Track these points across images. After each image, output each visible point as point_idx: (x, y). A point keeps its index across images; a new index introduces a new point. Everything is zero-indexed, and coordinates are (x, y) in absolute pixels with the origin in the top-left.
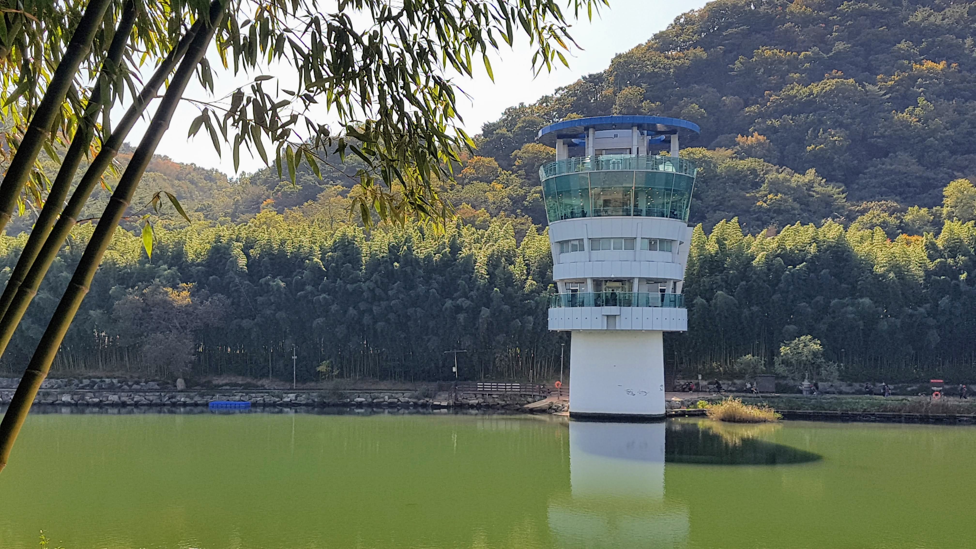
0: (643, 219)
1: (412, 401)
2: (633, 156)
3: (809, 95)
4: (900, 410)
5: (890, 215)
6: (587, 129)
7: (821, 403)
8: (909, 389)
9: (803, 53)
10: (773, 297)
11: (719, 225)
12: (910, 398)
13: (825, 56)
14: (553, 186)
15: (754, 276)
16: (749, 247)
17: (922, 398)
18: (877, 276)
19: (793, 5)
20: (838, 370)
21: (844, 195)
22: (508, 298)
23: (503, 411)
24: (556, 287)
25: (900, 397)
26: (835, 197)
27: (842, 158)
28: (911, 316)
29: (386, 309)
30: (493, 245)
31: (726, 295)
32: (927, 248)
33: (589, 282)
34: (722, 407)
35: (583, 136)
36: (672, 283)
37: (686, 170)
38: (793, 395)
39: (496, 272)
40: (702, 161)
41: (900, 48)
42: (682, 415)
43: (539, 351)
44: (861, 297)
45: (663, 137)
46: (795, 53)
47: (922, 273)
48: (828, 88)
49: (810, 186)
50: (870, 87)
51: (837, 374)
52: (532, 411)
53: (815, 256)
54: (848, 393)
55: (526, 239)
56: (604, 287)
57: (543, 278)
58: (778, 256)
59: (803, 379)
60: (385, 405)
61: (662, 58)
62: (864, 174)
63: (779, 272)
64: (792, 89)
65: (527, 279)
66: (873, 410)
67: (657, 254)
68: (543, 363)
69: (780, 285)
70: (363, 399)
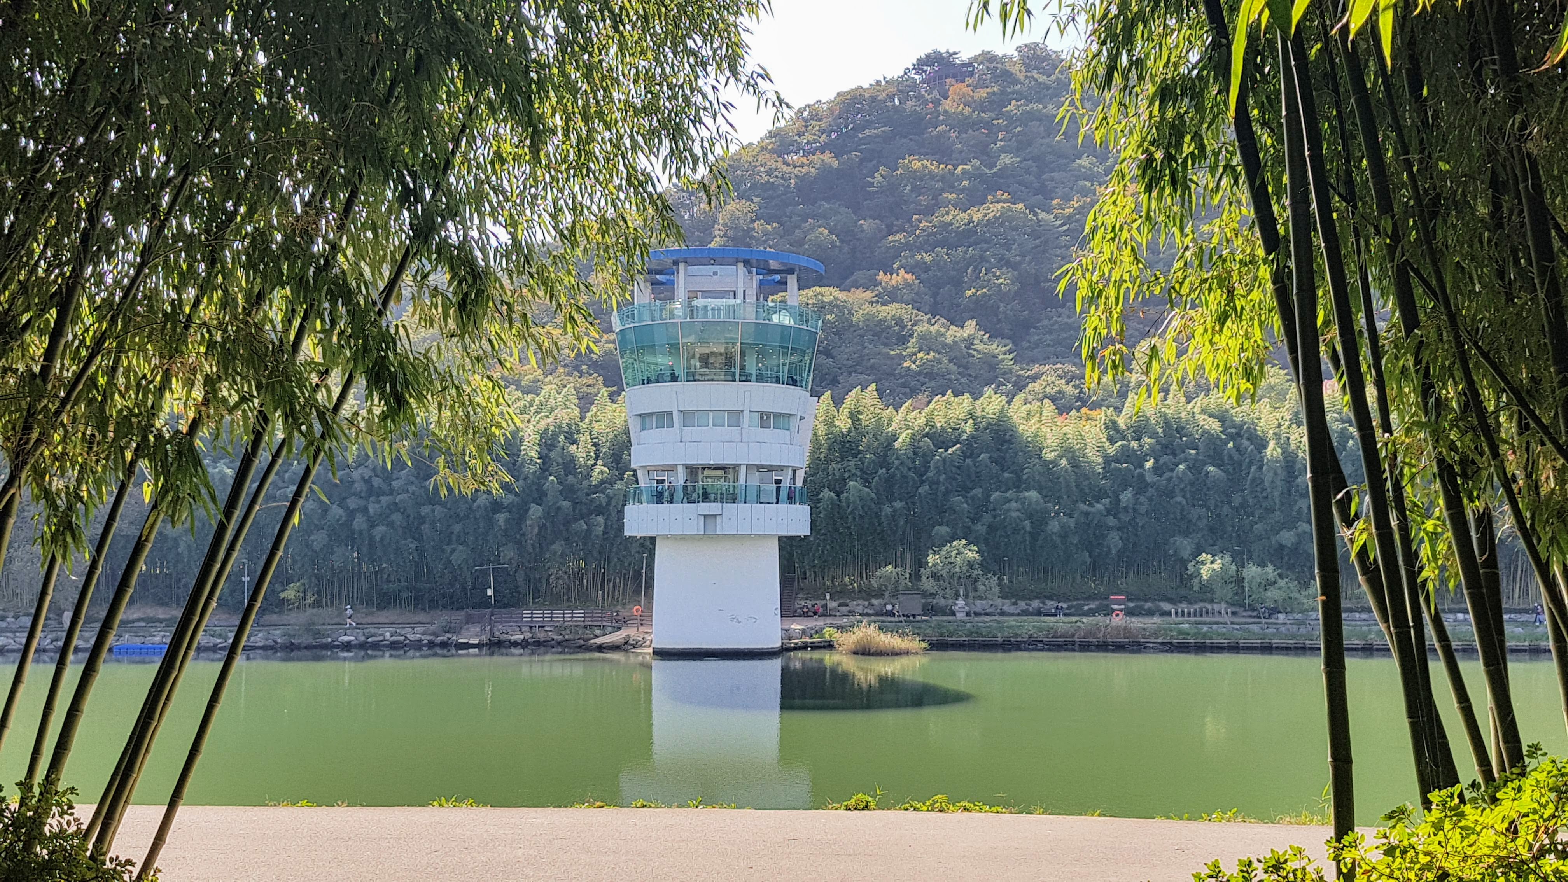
0: (753, 386)
1: (426, 639)
2: (739, 301)
3: (969, 223)
4: (1073, 635)
5: (1068, 383)
6: (676, 263)
7: (979, 628)
8: (1086, 608)
9: (960, 167)
10: (920, 490)
11: (853, 393)
12: (1085, 620)
13: (987, 171)
14: (631, 336)
15: (897, 462)
16: (889, 425)
17: (1100, 619)
18: (1046, 463)
19: (948, 102)
20: (999, 585)
21: (1011, 356)
22: (568, 492)
23: (560, 650)
24: (635, 475)
25: (1074, 619)
26: (1000, 357)
27: (1009, 307)
28: (1087, 514)
29: (388, 506)
30: (547, 417)
31: (860, 487)
32: (1107, 428)
33: (681, 470)
34: (854, 636)
35: (670, 270)
36: (790, 472)
37: (807, 321)
38: (945, 618)
39: (552, 455)
40: (834, 305)
41: (1080, 166)
42: (804, 647)
43: (612, 564)
44: (1028, 489)
45: (778, 277)
46: (949, 167)
47: (1100, 460)
48: (991, 215)
49: (969, 342)
50: (1043, 215)
51: (997, 589)
52: (600, 648)
53: (972, 436)
54: (1013, 615)
55: (594, 409)
56: (700, 476)
57: (617, 464)
58: (927, 435)
59: (957, 595)
60: (385, 646)
61: (779, 164)
62: (1035, 328)
63: (927, 457)
64: (947, 213)
65: (596, 464)
66: (1041, 636)
67: (768, 434)
68: (618, 580)
69: (930, 474)
70: (352, 638)
